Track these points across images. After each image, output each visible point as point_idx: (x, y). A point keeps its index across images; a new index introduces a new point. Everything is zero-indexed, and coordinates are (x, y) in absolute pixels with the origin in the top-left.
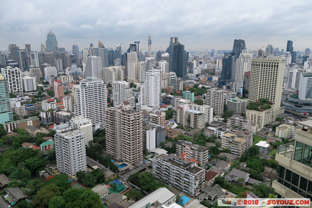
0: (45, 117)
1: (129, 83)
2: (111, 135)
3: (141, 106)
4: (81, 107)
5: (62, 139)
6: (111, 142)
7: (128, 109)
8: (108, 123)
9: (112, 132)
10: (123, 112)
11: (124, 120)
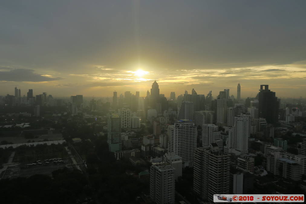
0: (144, 150)
1: (217, 126)
2: (199, 173)
3: (229, 149)
4: (174, 145)
5: (157, 171)
6: (198, 181)
7: (216, 151)
8: (196, 162)
9: (199, 170)
10: (211, 153)
11: (212, 161)
